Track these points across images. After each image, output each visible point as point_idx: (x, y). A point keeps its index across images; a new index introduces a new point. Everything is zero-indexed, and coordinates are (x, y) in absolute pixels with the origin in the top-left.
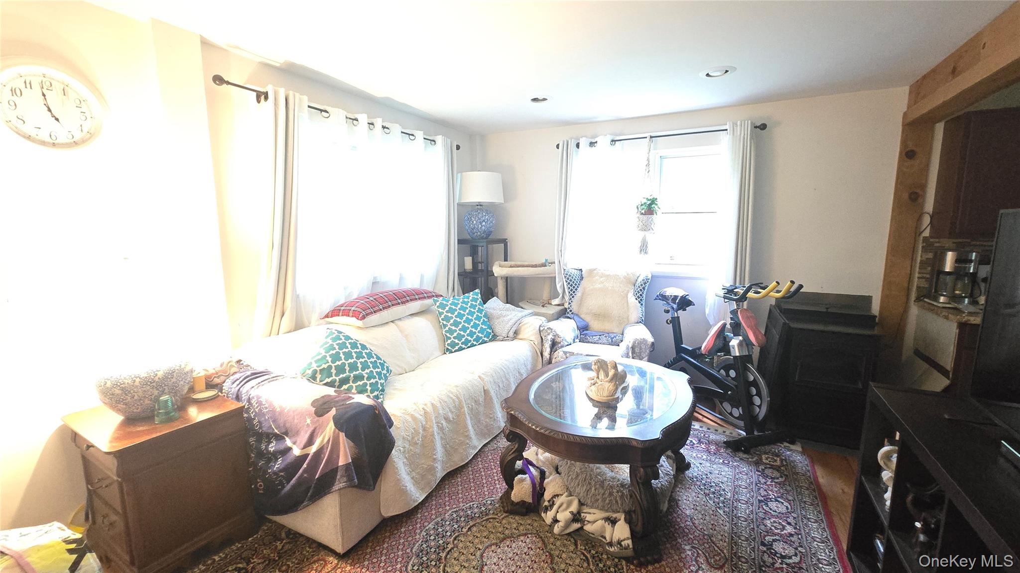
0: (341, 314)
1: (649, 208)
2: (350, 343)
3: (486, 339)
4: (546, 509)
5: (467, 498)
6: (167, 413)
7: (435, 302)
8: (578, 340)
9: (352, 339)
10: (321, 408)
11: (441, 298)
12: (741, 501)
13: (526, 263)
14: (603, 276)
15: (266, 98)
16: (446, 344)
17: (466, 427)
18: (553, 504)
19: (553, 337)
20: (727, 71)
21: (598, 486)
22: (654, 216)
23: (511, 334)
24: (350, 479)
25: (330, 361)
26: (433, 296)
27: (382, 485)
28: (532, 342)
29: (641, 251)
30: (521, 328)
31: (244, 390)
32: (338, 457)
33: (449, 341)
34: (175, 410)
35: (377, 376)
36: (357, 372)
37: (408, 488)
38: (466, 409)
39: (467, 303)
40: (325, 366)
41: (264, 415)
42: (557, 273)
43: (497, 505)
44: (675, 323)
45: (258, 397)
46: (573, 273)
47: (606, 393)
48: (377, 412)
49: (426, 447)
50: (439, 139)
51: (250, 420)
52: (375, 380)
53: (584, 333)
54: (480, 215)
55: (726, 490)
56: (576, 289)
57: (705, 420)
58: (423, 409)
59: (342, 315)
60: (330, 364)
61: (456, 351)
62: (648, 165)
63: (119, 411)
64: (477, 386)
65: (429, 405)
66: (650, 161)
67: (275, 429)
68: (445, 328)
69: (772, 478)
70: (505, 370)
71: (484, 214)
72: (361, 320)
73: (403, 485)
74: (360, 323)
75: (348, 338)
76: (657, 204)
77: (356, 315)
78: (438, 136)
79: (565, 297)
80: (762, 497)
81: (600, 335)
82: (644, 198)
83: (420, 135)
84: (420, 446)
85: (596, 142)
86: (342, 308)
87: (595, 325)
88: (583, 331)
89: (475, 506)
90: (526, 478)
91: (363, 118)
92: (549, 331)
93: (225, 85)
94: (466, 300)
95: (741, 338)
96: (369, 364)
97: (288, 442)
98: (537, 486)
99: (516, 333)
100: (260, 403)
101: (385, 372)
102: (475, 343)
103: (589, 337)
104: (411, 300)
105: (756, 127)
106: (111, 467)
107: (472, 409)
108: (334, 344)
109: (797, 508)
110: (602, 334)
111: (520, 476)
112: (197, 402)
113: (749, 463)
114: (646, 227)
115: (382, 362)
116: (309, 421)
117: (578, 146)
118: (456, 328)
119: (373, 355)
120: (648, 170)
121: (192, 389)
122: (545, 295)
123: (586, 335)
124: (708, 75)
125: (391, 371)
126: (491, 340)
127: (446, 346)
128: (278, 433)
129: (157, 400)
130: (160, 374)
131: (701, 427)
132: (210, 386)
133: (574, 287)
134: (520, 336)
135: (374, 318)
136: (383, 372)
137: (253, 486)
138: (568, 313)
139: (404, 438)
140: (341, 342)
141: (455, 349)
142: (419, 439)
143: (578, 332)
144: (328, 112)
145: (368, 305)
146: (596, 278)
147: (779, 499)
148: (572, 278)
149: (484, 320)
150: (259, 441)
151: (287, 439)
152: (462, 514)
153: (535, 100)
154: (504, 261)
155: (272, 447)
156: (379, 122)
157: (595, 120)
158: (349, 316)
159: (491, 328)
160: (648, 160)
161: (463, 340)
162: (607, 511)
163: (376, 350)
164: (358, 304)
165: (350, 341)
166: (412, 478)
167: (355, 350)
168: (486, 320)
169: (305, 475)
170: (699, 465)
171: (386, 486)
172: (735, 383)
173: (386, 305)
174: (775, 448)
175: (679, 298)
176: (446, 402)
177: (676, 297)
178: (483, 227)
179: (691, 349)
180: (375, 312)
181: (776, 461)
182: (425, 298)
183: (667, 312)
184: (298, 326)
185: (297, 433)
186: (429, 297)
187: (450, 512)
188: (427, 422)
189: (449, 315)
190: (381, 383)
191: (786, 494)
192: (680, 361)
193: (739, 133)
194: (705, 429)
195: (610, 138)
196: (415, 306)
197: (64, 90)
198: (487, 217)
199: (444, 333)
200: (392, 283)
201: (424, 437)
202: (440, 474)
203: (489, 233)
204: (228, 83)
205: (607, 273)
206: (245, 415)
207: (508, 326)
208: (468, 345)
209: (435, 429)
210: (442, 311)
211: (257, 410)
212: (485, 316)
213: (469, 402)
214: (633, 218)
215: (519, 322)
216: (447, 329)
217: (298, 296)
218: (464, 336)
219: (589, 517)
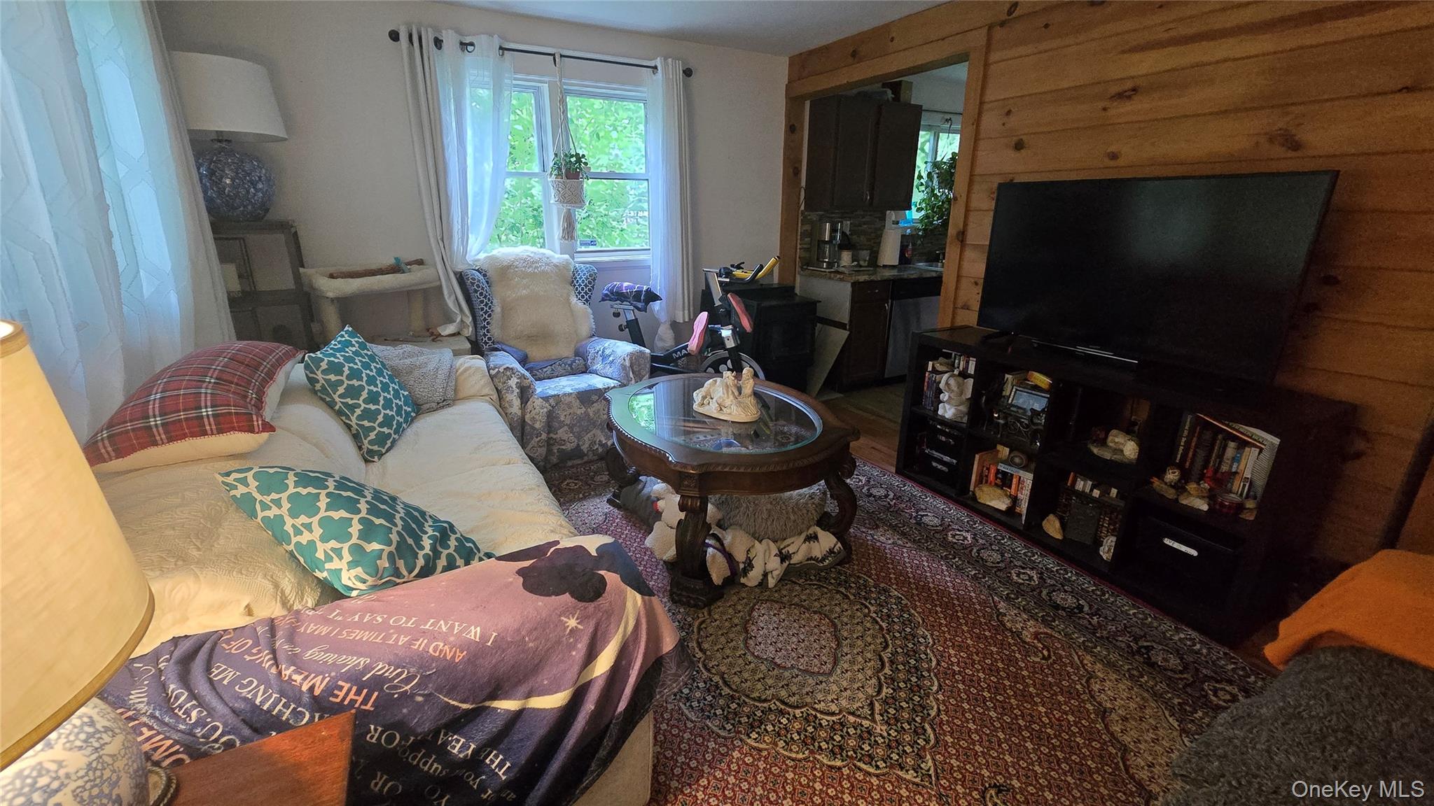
3: (413, 415)
13: (359, 269)
16: (365, 442)
18: (751, 560)
23: (450, 394)
28: (487, 398)
33: (373, 435)
39: (361, 355)
44: (634, 327)
56: (492, 303)
61: (387, 451)
67: (460, 705)
76: (585, 163)
81: (551, 365)
85: (472, 44)
87: (535, 353)
92: (508, 373)
94: (352, 349)
95: (731, 327)
97: (509, 705)
99: (456, 390)
102: (405, 425)
105: (684, 72)
116: (572, 623)
122: (416, 323)
123: (531, 369)
126: (417, 414)
127: (366, 446)
128: (471, 707)
134: (460, 394)
141: (387, 446)
149: (396, 380)
151: (502, 701)
159: (410, 393)
162: (800, 534)
183: (617, 315)
185: (541, 668)
199: (352, 422)
205: (531, 271)
208: (400, 432)
212: (392, 373)
216: (359, 412)
219: (791, 549)
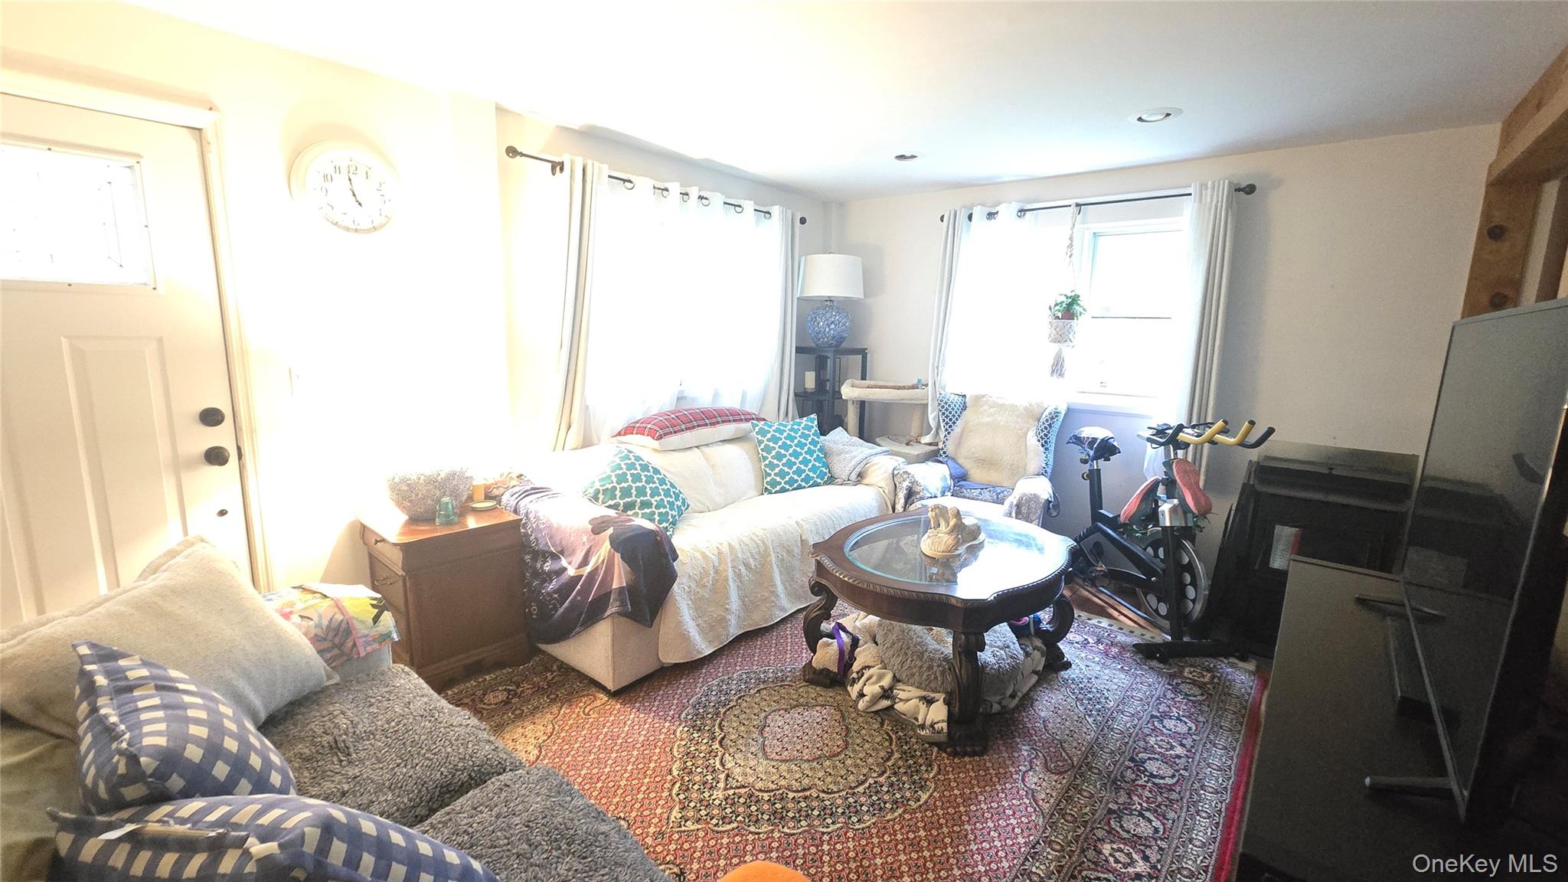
0: (635, 432)
1: (1069, 310)
2: (640, 465)
3: (819, 481)
4: (854, 682)
5: (763, 662)
6: (447, 516)
7: (754, 426)
8: (949, 494)
9: (643, 461)
10: (598, 527)
11: (762, 423)
12: (1125, 713)
13: (891, 384)
14: (994, 405)
15: (562, 170)
16: (765, 482)
17: (772, 580)
18: (863, 675)
19: (909, 485)
20: (1168, 115)
21: (915, 657)
22: (1074, 322)
23: (853, 476)
24: (623, 604)
25: (614, 481)
26: (753, 419)
27: (662, 624)
28: (881, 490)
29: (1053, 372)
30: (867, 471)
31: (522, 504)
32: (612, 579)
33: (769, 479)
34: (455, 514)
35: (668, 506)
36: (645, 498)
37: (691, 634)
38: (773, 559)
39: (796, 431)
40: (610, 486)
41: (541, 531)
42: (930, 399)
43: (798, 674)
44: (1094, 477)
45: (536, 512)
46: (951, 400)
47: (942, 547)
48: (659, 539)
49: (717, 593)
50: (776, 210)
51: (527, 535)
52: (665, 510)
53: (960, 482)
54: (828, 315)
55: (1110, 698)
56: (954, 423)
57: (1122, 618)
58: (717, 548)
59: (637, 434)
60: (615, 484)
61: (775, 493)
62: (1071, 246)
63: (404, 508)
64: (792, 533)
65: (725, 545)
66: (1074, 240)
67: (551, 547)
68: (764, 461)
69: (1186, 694)
70: (834, 519)
71: (834, 313)
72: (656, 440)
73: (685, 630)
74: (655, 444)
75: (638, 458)
76: (1078, 305)
77: (652, 434)
78: (774, 207)
79: (940, 434)
80: (1159, 712)
81: (982, 489)
82: (1061, 295)
83: (749, 206)
84: (710, 590)
85: (997, 213)
86: (638, 425)
87: (977, 474)
88: (959, 482)
89: (771, 671)
90: (832, 643)
91: (675, 188)
92: (905, 476)
93: (518, 157)
94: (796, 427)
95: (1176, 501)
96: (660, 491)
97: (564, 562)
98: (846, 654)
99: (861, 476)
100: (537, 518)
101: (679, 503)
102: (803, 484)
103: (966, 489)
104: (723, 422)
105: (1238, 190)
106: (395, 560)
107: (783, 560)
108: (622, 463)
109: (1205, 731)
110: (984, 487)
111: (825, 639)
112: (475, 511)
113: (1160, 673)
114: (1061, 338)
115: (677, 491)
116: (585, 539)
117: (970, 217)
118: (778, 462)
119: (667, 482)
120: (1069, 254)
121: (470, 498)
122: (914, 431)
123: (961, 487)
124: (1140, 119)
125: (688, 506)
126: (826, 483)
127: (765, 484)
128: (554, 551)
129: (438, 501)
130: (443, 475)
131: (1110, 625)
132: (488, 497)
133: (951, 420)
134: (866, 481)
135: (674, 440)
136: (676, 503)
137: (527, 610)
138: (941, 456)
139: (690, 576)
140: (629, 462)
141: (776, 489)
142: (708, 581)
143: (950, 482)
144: (631, 182)
145: (667, 423)
146: (984, 408)
147: (1184, 719)
148: (950, 406)
149: (818, 455)
150: (535, 559)
151: (563, 558)
152: (753, 676)
153: (901, 157)
154: (862, 379)
155: (547, 566)
156: (694, 192)
157: (1000, 180)
158: (643, 434)
159: (828, 467)
160: (1071, 239)
161: (787, 478)
162: (925, 690)
163: (670, 477)
164: (655, 421)
165: (641, 462)
166: (698, 625)
167: (646, 473)
168: (821, 456)
169: (579, 598)
170: (1084, 667)
171: (666, 626)
172: (1163, 566)
173: (689, 425)
174: (1210, 662)
175: (1099, 441)
176: (747, 545)
177: (1094, 440)
178: (832, 331)
179: (1111, 516)
180: (675, 432)
181: (1203, 676)
182: (741, 420)
183: (1084, 462)
184: (587, 443)
185: (573, 553)
186: (747, 420)
187: (740, 672)
188: (720, 564)
189: (771, 444)
190: (672, 515)
191: (1198, 714)
192: (1094, 533)
193: (1209, 200)
194: (1114, 628)
195: (1016, 207)
196: (728, 429)
197: (367, 173)
198: (837, 317)
199: (763, 467)
200: (704, 401)
201: (715, 581)
202: (734, 631)
203: (841, 340)
204: (522, 155)
205: (1001, 402)
206: (522, 530)
207: (850, 465)
208: (794, 486)
209: (730, 574)
210: (763, 438)
211: (534, 525)
212: (821, 450)
213: (778, 550)
214: (1043, 323)
215: (866, 461)
216: (767, 462)
217: (587, 407)
218: (788, 473)
219: (902, 695)
